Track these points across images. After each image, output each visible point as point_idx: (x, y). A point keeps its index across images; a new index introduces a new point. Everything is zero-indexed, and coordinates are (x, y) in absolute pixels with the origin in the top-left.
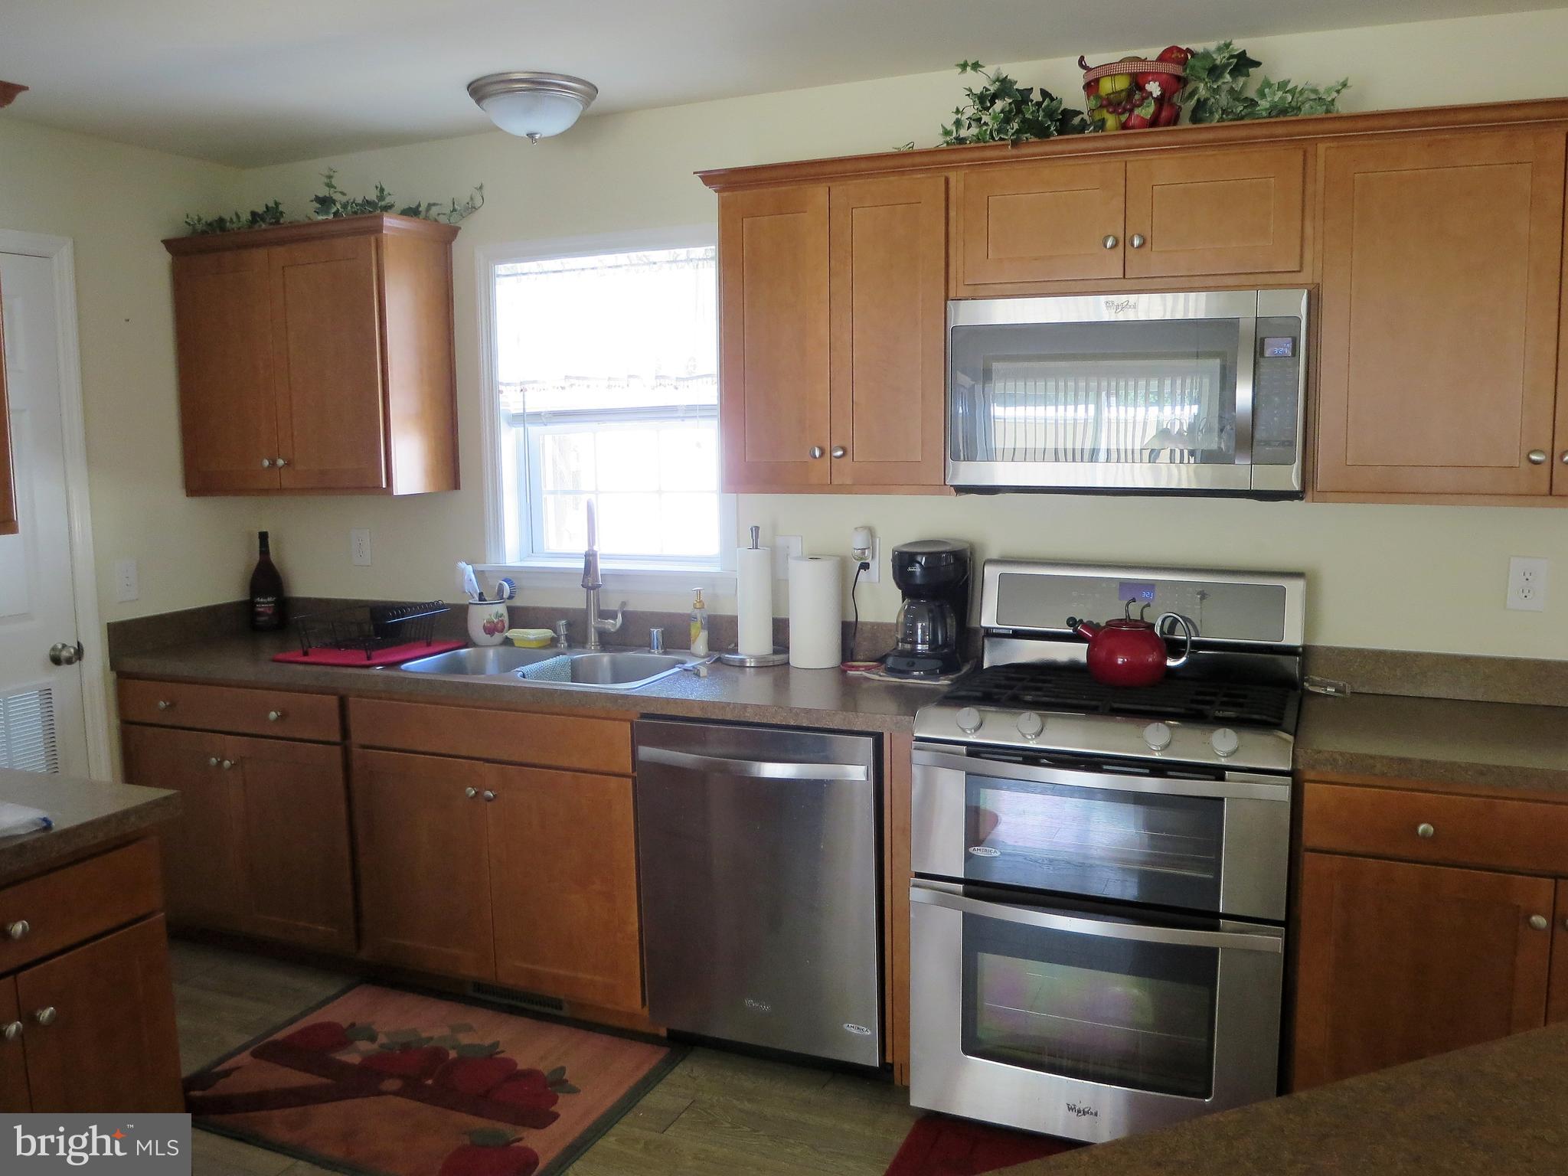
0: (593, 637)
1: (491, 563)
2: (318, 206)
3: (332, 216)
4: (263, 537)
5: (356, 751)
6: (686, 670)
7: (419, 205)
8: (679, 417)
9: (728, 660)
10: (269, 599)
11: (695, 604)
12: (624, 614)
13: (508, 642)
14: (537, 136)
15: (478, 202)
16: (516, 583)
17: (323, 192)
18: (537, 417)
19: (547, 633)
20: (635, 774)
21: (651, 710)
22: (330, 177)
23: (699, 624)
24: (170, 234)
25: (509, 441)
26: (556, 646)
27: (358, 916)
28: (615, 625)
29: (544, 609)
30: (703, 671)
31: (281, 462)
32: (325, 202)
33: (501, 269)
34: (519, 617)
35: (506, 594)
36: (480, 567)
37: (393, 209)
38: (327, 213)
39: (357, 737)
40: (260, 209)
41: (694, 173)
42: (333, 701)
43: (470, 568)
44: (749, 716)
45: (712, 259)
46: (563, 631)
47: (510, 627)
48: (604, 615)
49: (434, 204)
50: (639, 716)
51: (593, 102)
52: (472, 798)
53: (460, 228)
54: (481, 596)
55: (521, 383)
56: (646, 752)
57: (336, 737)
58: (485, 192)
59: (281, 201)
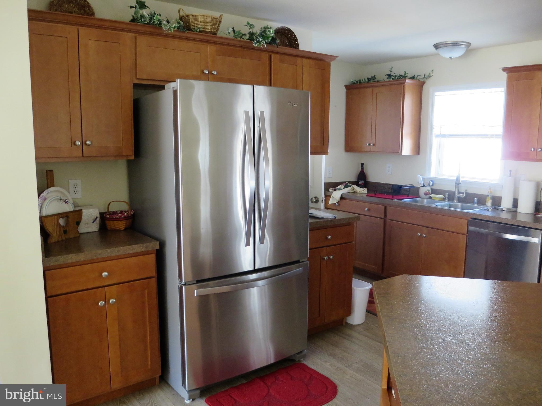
0: (456, 199)
1: (427, 176)
2: (388, 77)
3: (391, 80)
4: (362, 164)
5: (388, 221)
6: (485, 209)
7: (414, 76)
8: (488, 138)
9: (498, 208)
10: (363, 181)
11: (488, 192)
12: (466, 193)
13: (431, 198)
14: (452, 58)
15: (432, 75)
16: (435, 182)
17: (389, 73)
18: (444, 136)
19: (442, 196)
20: (467, 235)
21: (474, 217)
22: (391, 69)
23: (489, 197)
24: (347, 84)
25: (435, 142)
26: (445, 200)
27: (383, 264)
28: (463, 196)
29: (441, 190)
30: (490, 210)
31: (372, 144)
32: (389, 76)
33: (437, 93)
34: (434, 191)
35: (431, 184)
36: (424, 177)
37: (407, 77)
38: (390, 79)
39: (389, 217)
40: (370, 77)
41: (500, 68)
42: (383, 207)
43: (421, 177)
44: (503, 222)
45: (503, 92)
46: (447, 196)
47: (431, 194)
48: (460, 193)
49: (419, 76)
50: (470, 218)
51: (470, 47)
52: (419, 236)
53: (425, 82)
54: (424, 185)
55: (441, 126)
56: (471, 228)
57: (383, 217)
58: (434, 72)
59: (375, 75)
